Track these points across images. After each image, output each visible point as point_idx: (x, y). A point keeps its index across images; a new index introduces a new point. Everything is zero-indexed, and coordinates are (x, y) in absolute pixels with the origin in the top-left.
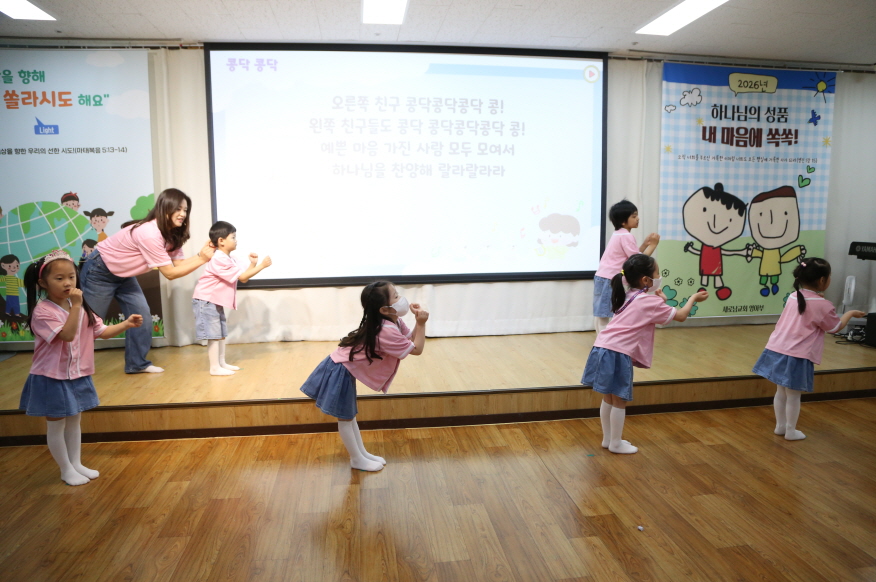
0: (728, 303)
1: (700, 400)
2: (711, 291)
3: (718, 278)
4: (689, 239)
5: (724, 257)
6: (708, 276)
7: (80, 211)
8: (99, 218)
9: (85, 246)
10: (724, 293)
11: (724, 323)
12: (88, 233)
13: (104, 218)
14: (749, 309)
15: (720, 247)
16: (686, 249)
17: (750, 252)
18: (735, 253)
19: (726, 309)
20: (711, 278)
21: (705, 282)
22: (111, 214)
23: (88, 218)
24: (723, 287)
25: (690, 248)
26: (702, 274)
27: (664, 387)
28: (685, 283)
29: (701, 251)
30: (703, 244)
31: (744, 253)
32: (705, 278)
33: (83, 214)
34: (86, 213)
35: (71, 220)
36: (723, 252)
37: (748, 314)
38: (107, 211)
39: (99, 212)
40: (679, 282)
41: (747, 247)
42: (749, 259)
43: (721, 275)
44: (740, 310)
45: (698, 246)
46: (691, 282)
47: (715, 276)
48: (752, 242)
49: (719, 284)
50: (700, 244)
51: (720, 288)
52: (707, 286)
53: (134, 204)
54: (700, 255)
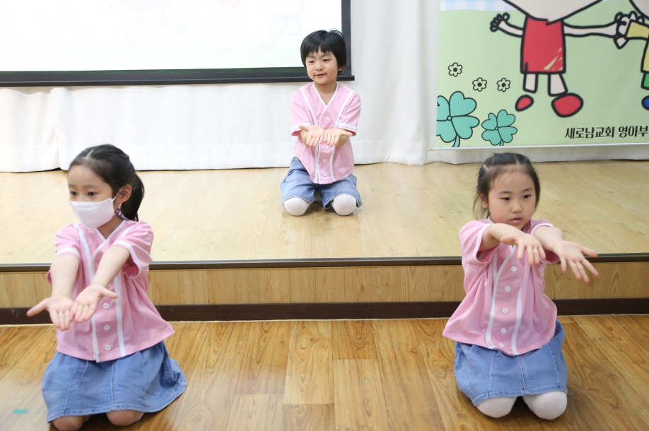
0: (575, 122)
1: (375, 299)
2: (542, 101)
3: (555, 78)
4: (503, 8)
5: (567, 38)
6: (537, 74)
10: (567, 104)
11: (574, 158)
14: (617, 133)
15: (561, 20)
16: (495, 26)
17: (623, 29)
18: (593, 31)
19: (571, 133)
20: (543, 79)
21: (530, 85)
24: (565, 94)
25: (503, 25)
26: (525, 71)
27: (295, 272)
28: (492, 86)
29: (524, 29)
30: (528, 16)
31: (612, 30)
32: (531, 78)
36: (567, 30)
37: (617, 141)
40: (480, 84)
41: (619, 20)
42: (621, 41)
43: (561, 73)
44: (599, 135)
45: (518, 20)
46: (504, 85)
47: (549, 73)
48: (627, 9)
49: (557, 88)
50: (523, 16)
51: (560, 96)
52: (535, 92)
54: (523, 37)
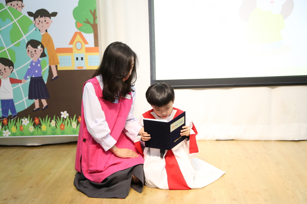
7: (24, 12)
8: (43, 19)
9: (29, 46)
12: (32, 34)
13: (47, 19)
22: (54, 14)
23: (32, 18)
33: (27, 15)
34: (30, 14)
35: (15, 21)
38: (50, 12)
39: (42, 13)
53: (77, 5)
